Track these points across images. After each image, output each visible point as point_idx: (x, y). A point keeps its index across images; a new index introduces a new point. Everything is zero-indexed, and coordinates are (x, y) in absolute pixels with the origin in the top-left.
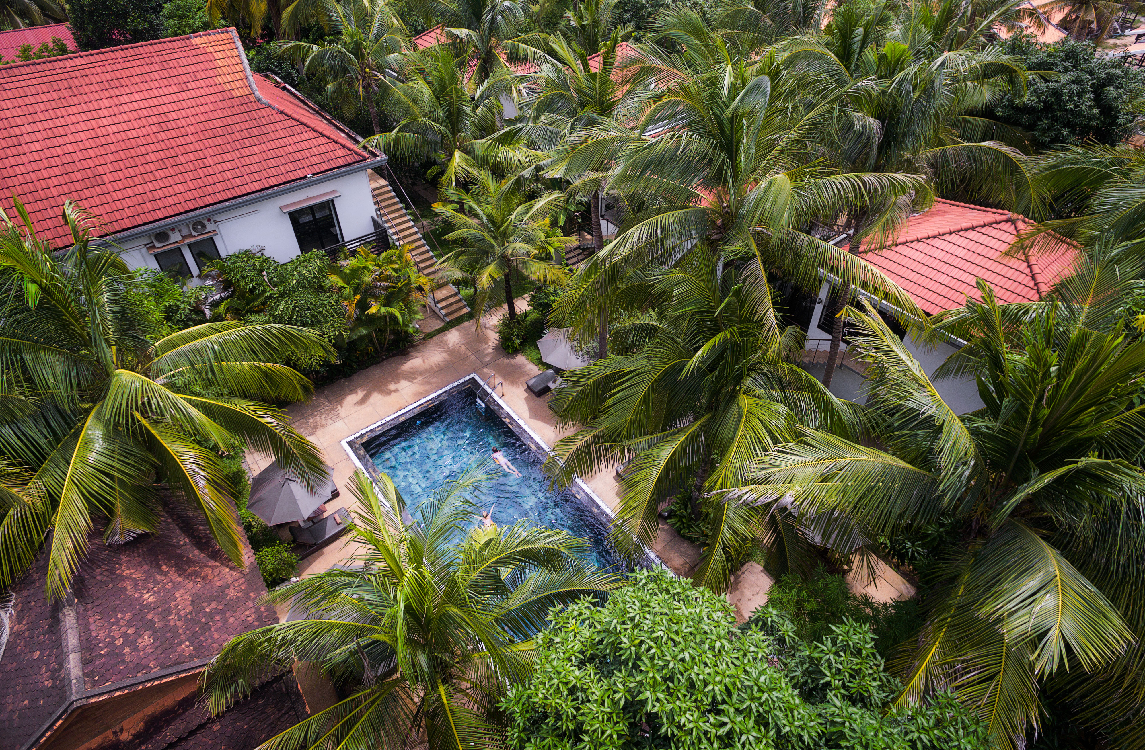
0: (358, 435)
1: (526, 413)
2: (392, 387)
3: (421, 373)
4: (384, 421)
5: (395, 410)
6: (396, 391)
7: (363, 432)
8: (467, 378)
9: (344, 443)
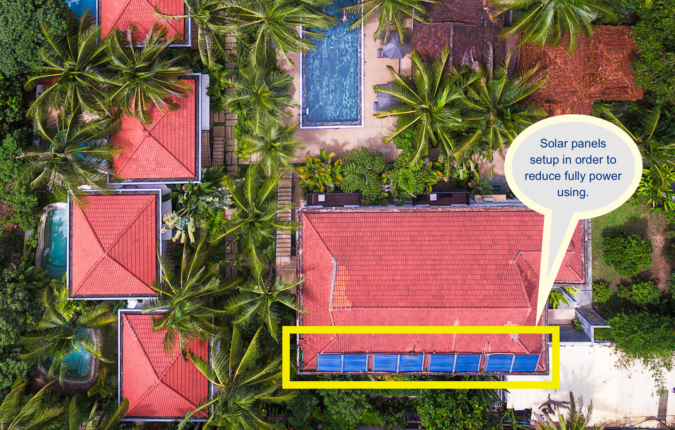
0: (357, 126)
1: (296, 93)
2: (333, 143)
5: (338, 130)
6: (332, 140)
7: (354, 126)
8: (305, 128)
9: (363, 126)
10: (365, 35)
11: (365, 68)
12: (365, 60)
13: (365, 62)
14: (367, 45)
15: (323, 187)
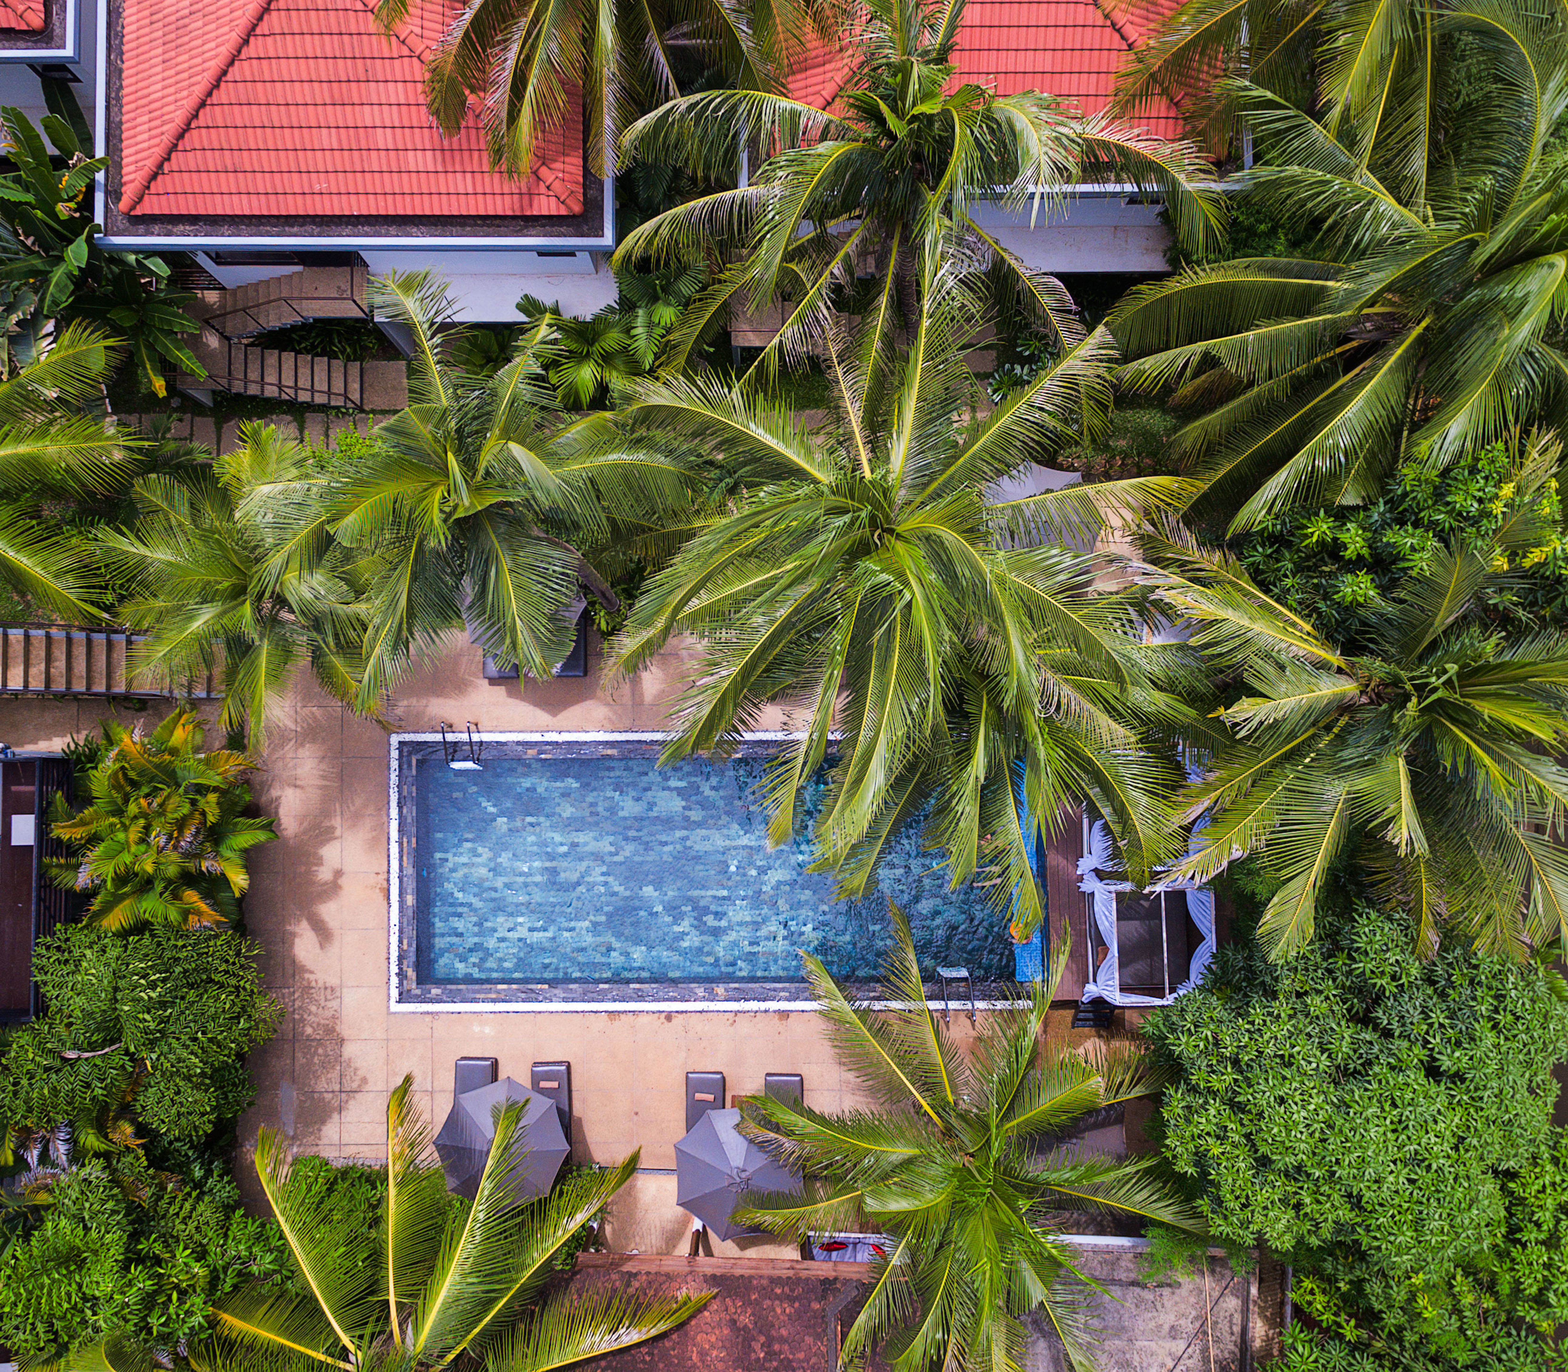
0: (394, 980)
3: (326, 813)
4: (395, 930)
5: (380, 898)
6: (339, 873)
7: (394, 969)
9: (395, 1007)
10: (784, 1014)
11: (644, 1019)
12: (678, 1020)
13: (669, 1016)
14: (744, 1026)
15: (79, 833)
